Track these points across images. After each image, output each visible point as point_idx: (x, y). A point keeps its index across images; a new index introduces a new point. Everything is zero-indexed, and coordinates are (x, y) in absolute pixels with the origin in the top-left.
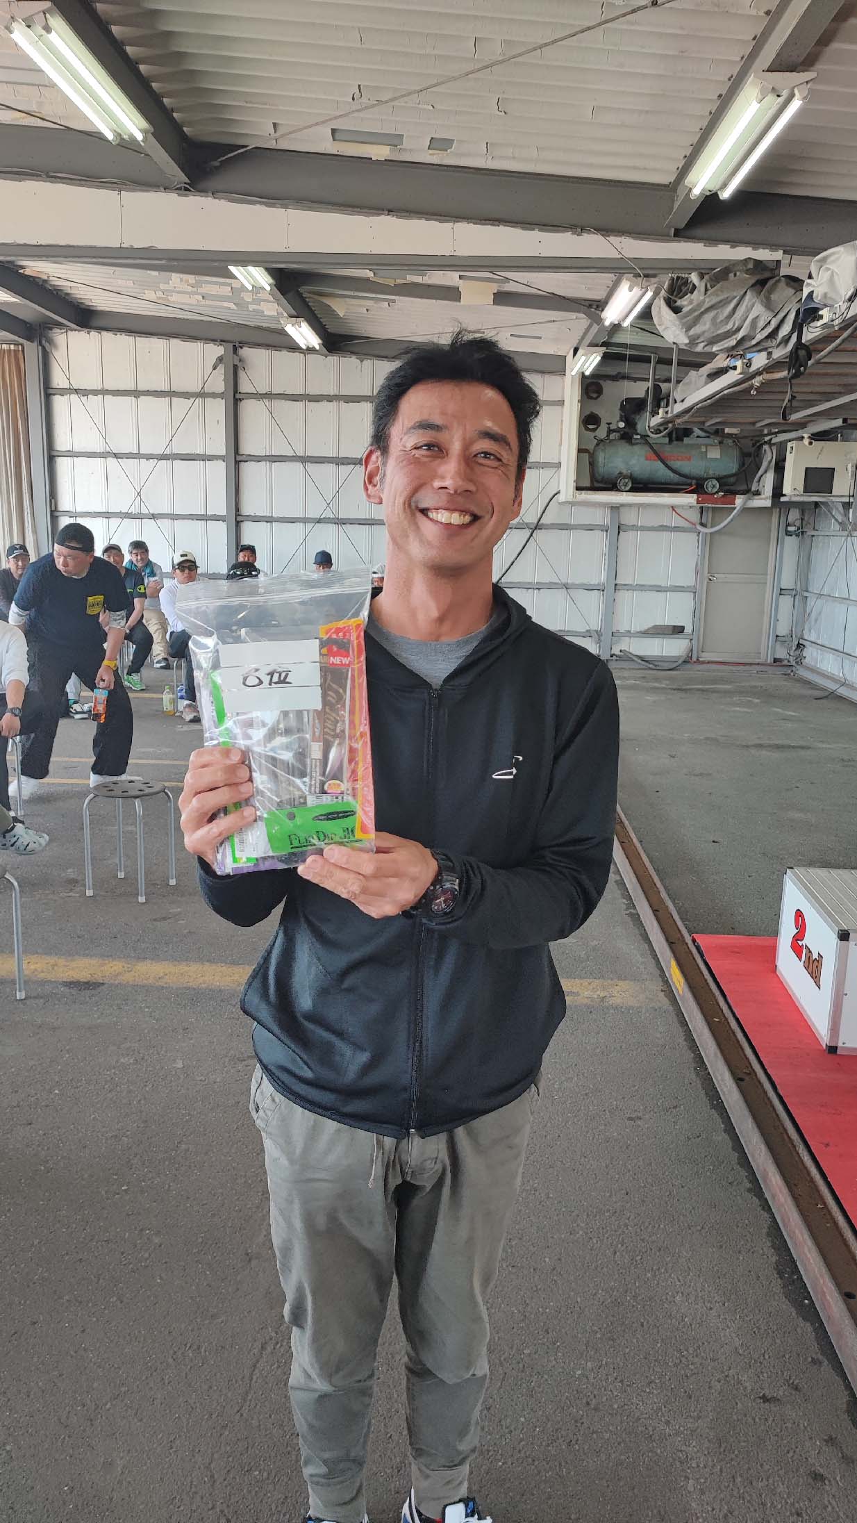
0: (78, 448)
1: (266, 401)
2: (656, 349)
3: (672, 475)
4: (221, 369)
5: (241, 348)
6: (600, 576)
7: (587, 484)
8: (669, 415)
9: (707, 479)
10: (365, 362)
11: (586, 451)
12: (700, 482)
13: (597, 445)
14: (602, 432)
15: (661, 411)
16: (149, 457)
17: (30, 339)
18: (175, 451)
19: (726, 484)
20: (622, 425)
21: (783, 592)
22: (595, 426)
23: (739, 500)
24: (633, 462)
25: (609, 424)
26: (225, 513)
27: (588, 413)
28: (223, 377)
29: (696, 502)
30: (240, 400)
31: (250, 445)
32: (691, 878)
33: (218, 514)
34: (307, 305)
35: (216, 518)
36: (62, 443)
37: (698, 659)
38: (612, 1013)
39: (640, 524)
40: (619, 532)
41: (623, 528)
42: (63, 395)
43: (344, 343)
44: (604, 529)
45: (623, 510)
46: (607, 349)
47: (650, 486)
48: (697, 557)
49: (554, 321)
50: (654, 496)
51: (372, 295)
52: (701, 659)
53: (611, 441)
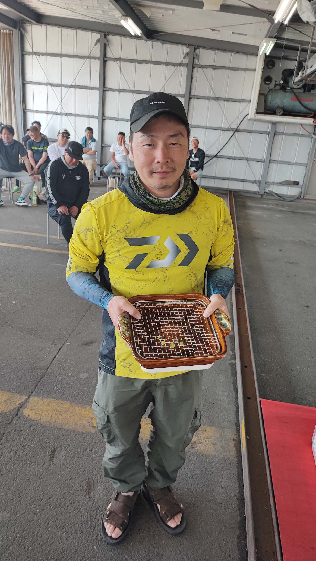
0: (35, 80)
1: (118, 62)
2: (302, 43)
3: (303, 108)
4: (98, 45)
5: (108, 35)
6: (263, 155)
7: (262, 111)
8: (304, 75)
10: (164, 45)
11: (263, 94)
13: (269, 91)
14: (272, 86)
15: (300, 73)
16: (66, 86)
17: (15, 27)
18: (77, 84)
20: (282, 82)
22: (269, 82)
24: (285, 101)
25: (276, 81)
26: (97, 115)
27: (266, 76)
28: (99, 49)
29: (312, 123)
30: (107, 61)
31: (110, 84)
32: (273, 337)
33: (95, 115)
34: (134, 11)
35: (94, 117)
36: (29, 77)
37: (303, 197)
38: (195, 461)
39: (285, 132)
40: (274, 135)
41: (277, 133)
42: (29, 55)
43: (155, 35)
44: (268, 133)
45: (277, 125)
46: (277, 40)
47: (292, 113)
48: (310, 149)
49: (251, 23)
50: (293, 118)
51: (163, 5)
52: (305, 198)
53: (276, 90)
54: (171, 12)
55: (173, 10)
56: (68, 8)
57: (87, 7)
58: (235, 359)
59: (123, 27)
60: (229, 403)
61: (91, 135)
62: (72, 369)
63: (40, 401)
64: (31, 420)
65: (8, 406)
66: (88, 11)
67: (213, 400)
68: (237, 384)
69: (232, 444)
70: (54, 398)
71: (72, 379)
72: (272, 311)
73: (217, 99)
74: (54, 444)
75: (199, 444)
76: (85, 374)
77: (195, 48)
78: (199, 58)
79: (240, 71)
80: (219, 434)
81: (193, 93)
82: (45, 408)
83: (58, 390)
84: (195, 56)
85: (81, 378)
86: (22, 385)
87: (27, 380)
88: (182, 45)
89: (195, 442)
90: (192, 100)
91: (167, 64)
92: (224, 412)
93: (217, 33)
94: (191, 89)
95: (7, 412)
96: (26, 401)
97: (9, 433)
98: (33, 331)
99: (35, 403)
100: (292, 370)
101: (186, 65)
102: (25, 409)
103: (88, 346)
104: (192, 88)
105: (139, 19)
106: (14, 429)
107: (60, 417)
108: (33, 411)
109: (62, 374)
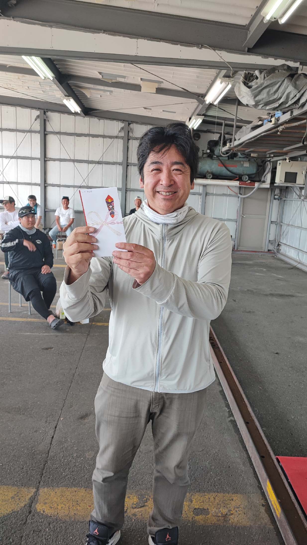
1: (58, 136)
2: (225, 119)
3: (229, 173)
4: (38, 121)
5: (47, 112)
8: (232, 146)
9: (242, 175)
10: (101, 120)
12: (241, 176)
15: (228, 144)
16: (7, 157)
18: (19, 155)
19: (251, 178)
20: (208, 151)
21: (272, 223)
23: (257, 184)
24: (213, 167)
25: (203, 150)
26: (40, 183)
28: (39, 124)
29: (239, 185)
30: (47, 134)
31: (51, 154)
32: (259, 388)
33: (37, 183)
34: (73, 92)
35: (36, 184)
37: (237, 249)
38: (233, 536)
39: (214, 193)
40: (206, 196)
41: (207, 194)
43: (92, 112)
44: (200, 194)
45: (207, 187)
46: (204, 117)
47: (219, 177)
48: (237, 207)
49: (182, 103)
50: (221, 181)
51: (102, 88)
52: (238, 249)
53: (204, 158)
54: (109, 93)
55: (112, 92)
56: (9, 88)
57: (28, 87)
58: (233, 416)
59: (65, 106)
60: (244, 464)
61: (34, 202)
62: (75, 448)
63: (51, 492)
64: (47, 516)
65: (17, 503)
66: (28, 91)
67: (228, 463)
68: (244, 443)
69: (263, 510)
70: (66, 486)
71: (79, 460)
72: (249, 362)
74: (82, 541)
75: (231, 516)
76: (90, 452)
77: (129, 123)
78: (133, 131)
80: (247, 501)
81: (129, 161)
82: (59, 499)
83: (67, 476)
84: (129, 130)
85: (88, 458)
86: (25, 475)
87: (30, 469)
88: (117, 121)
89: (227, 514)
90: (129, 167)
91: (104, 136)
92: (243, 476)
93: (149, 111)
94: (127, 158)
95: (18, 511)
96: (36, 494)
97: (28, 535)
98: (22, 410)
99: (46, 495)
100: (288, 420)
102: (38, 504)
103: (84, 419)
104: (128, 156)
105: (78, 98)
106: (31, 531)
107: (78, 508)
108: (47, 505)
109: (67, 457)
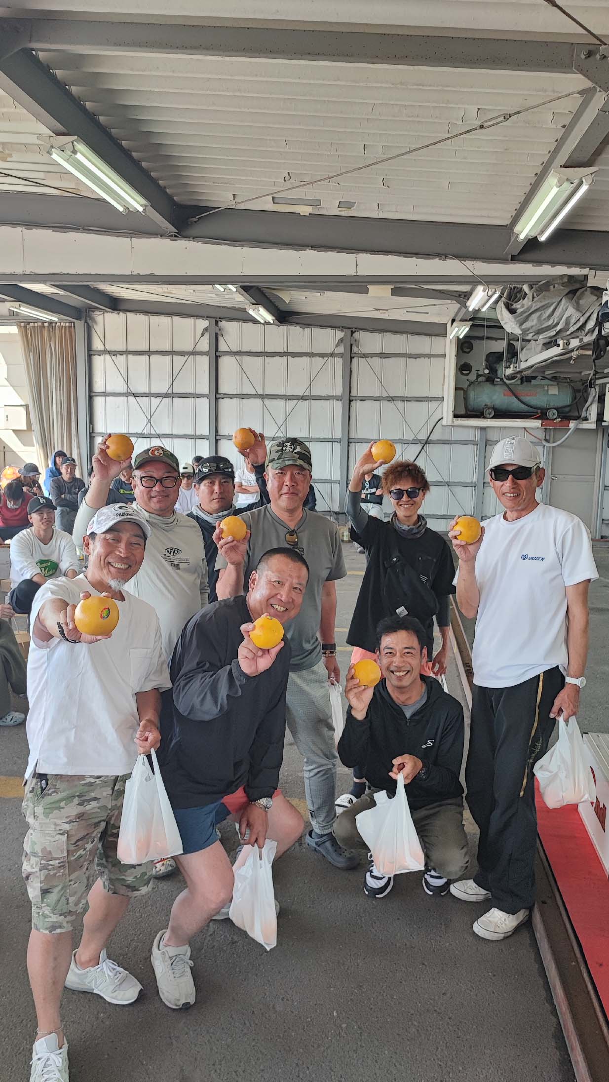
0: (109, 389)
1: (238, 357)
3: (523, 406)
4: (207, 335)
5: (221, 321)
6: (473, 477)
7: (463, 412)
8: (518, 369)
9: (548, 409)
10: (306, 329)
11: (461, 389)
12: (544, 411)
13: (469, 385)
14: (473, 377)
17: (79, 319)
19: (563, 412)
20: (487, 371)
21: (606, 488)
22: (468, 372)
23: (572, 425)
24: (495, 397)
26: (208, 434)
27: (463, 363)
28: (208, 341)
29: (540, 425)
30: (220, 356)
31: (226, 387)
33: (204, 434)
34: (263, 294)
35: (202, 437)
36: (98, 387)
40: (486, 446)
41: (488, 442)
42: (100, 355)
43: (291, 317)
44: (475, 443)
45: (489, 430)
46: (474, 322)
47: (508, 413)
50: (511, 421)
53: (479, 383)
59: (248, 314)
66: (193, 295)
73: (391, 399)
77: (352, 331)
78: (358, 345)
79: (423, 358)
81: (354, 393)
84: (353, 342)
88: (333, 328)
90: (353, 403)
91: (311, 355)
93: (383, 313)
101: (341, 355)
104: (351, 386)
105: (271, 301)
